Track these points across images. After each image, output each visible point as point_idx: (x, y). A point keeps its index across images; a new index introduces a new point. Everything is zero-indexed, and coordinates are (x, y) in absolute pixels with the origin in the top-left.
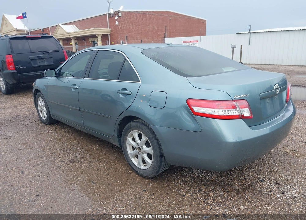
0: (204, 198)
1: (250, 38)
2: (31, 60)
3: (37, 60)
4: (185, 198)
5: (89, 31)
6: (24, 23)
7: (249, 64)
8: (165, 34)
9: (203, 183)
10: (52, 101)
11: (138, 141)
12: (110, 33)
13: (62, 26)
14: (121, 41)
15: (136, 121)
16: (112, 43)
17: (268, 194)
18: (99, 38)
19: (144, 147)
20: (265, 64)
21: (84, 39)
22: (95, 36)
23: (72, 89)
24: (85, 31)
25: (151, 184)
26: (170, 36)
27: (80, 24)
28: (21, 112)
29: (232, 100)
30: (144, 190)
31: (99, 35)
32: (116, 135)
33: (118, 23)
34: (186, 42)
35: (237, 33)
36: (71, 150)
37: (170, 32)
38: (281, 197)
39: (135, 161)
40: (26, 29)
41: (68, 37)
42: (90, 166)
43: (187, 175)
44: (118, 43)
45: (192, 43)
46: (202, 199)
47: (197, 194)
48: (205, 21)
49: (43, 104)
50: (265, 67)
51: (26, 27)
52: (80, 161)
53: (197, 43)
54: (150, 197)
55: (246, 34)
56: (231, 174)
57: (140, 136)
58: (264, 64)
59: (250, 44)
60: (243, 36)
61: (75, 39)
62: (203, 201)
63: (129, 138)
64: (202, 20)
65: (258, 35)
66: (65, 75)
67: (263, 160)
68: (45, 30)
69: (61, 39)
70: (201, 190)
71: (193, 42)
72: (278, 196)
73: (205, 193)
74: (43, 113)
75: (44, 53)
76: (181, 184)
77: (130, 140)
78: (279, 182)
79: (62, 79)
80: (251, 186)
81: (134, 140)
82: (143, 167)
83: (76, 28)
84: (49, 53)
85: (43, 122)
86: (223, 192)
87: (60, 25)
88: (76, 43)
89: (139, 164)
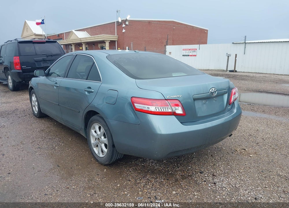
0: (145, 184)
1: (245, 48)
2: (36, 61)
3: (41, 62)
4: (129, 182)
5: (99, 37)
6: (42, 28)
7: (243, 72)
8: (167, 42)
9: (150, 171)
10: (41, 97)
11: (99, 133)
12: (117, 40)
13: (75, 32)
14: (127, 48)
15: (97, 116)
16: (119, 49)
17: (201, 183)
18: (107, 45)
19: (103, 137)
20: (259, 73)
21: (94, 45)
22: (103, 42)
23: (55, 87)
24: (94, 37)
25: (105, 170)
26: (173, 44)
27: (92, 30)
28: (20, 107)
29: (165, 99)
30: (98, 175)
31: (107, 41)
32: (83, 127)
33: (125, 31)
34: (186, 50)
35: (233, 43)
36: (50, 140)
37: (173, 40)
38: (212, 186)
39: (96, 150)
40: (44, 34)
41: (79, 42)
42: (61, 153)
43: (140, 164)
44: (124, 49)
45: (191, 51)
46: (143, 184)
47: (141, 180)
48: (207, 30)
49: (35, 99)
50: (256, 75)
51: (44, 32)
52: (54, 148)
53: (196, 51)
54: (100, 180)
55: (242, 44)
56: (177, 165)
57: (100, 128)
58: (257, 73)
59: (245, 53)
60: (238, 45)
61: (86, 44)
62: (143, 185)
63: (92, 130)
64: (204, 29)
65: (253, 45)
66: (53, 75)
67: (211, 156)
68: (60, 35)
69: (73, 43)
70: (146, 177)
71: (192, 49)
72: (209, 185)
73: (148, 179)
74: (36, 107)
75: (47, 56)
76: (131, 171)
77: (93, 131)
78: (215, 174)
79: (51, 78)
80: (191, 176)
81: (95, 132)
82: (101, 155)
83: (87, 34)
84: (52, 56)
85: (35, 115)
86: (164, 180)
87: (73, 31)
88: (86, 48)
89: (99, 153)
